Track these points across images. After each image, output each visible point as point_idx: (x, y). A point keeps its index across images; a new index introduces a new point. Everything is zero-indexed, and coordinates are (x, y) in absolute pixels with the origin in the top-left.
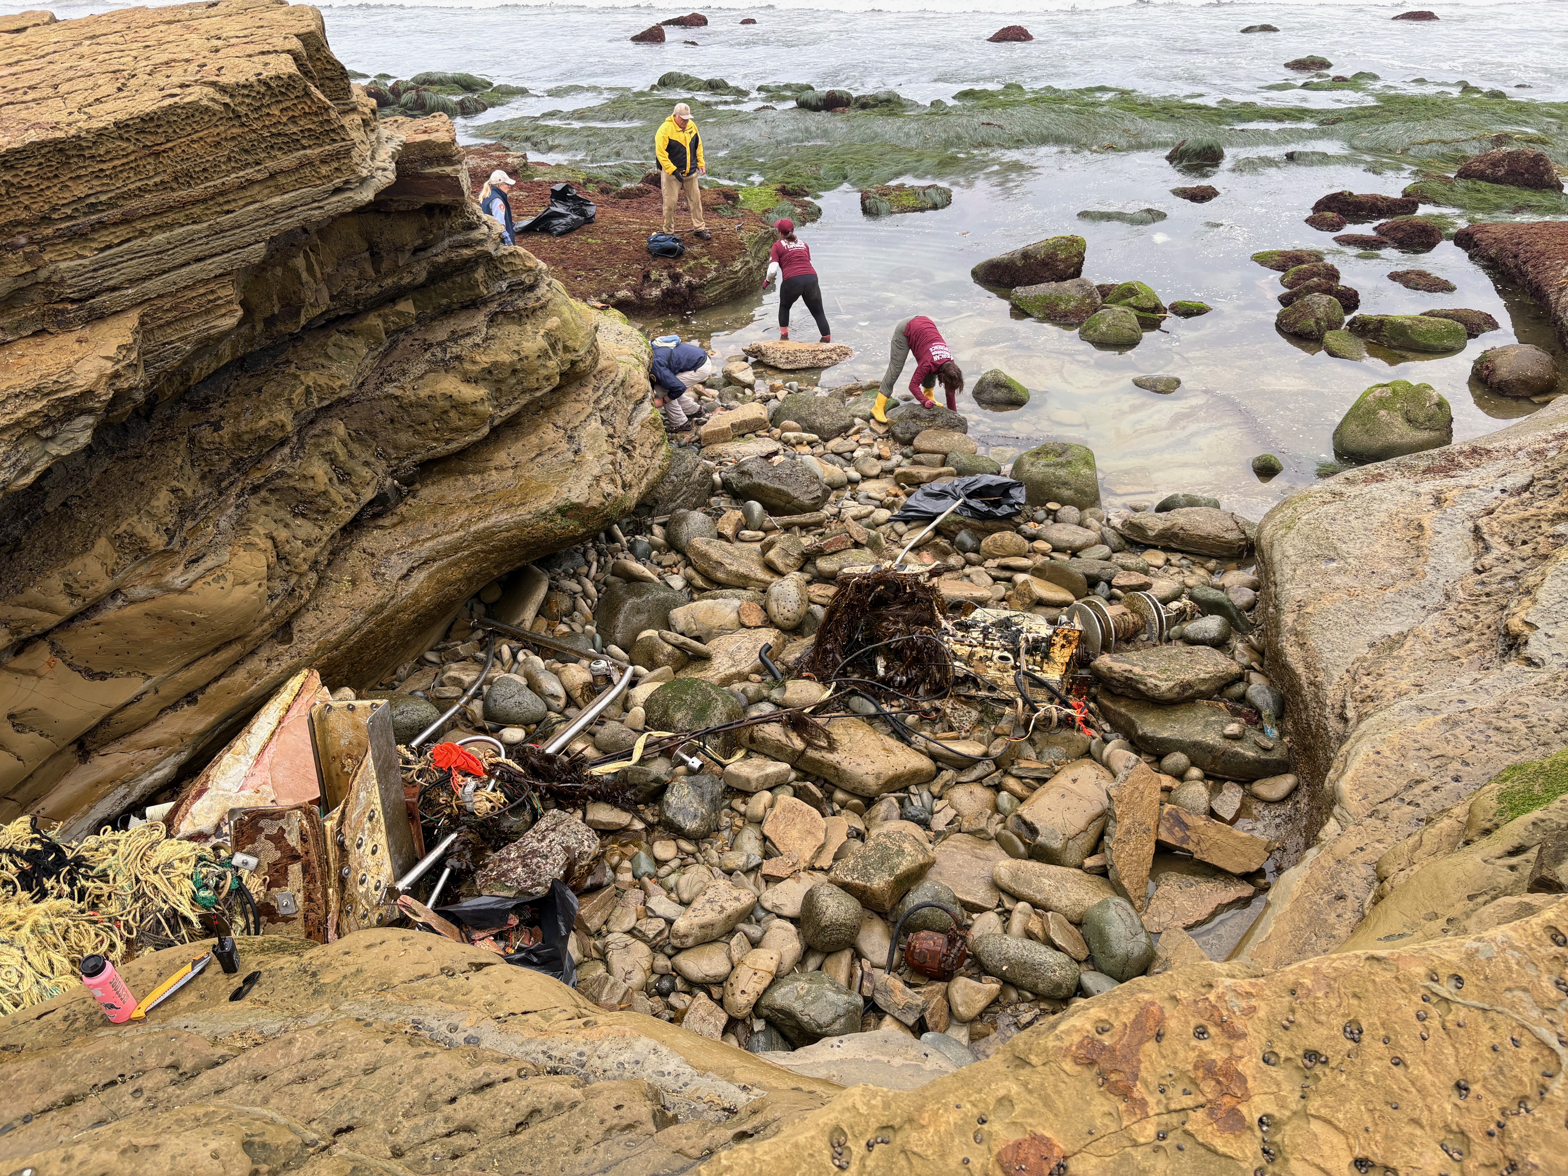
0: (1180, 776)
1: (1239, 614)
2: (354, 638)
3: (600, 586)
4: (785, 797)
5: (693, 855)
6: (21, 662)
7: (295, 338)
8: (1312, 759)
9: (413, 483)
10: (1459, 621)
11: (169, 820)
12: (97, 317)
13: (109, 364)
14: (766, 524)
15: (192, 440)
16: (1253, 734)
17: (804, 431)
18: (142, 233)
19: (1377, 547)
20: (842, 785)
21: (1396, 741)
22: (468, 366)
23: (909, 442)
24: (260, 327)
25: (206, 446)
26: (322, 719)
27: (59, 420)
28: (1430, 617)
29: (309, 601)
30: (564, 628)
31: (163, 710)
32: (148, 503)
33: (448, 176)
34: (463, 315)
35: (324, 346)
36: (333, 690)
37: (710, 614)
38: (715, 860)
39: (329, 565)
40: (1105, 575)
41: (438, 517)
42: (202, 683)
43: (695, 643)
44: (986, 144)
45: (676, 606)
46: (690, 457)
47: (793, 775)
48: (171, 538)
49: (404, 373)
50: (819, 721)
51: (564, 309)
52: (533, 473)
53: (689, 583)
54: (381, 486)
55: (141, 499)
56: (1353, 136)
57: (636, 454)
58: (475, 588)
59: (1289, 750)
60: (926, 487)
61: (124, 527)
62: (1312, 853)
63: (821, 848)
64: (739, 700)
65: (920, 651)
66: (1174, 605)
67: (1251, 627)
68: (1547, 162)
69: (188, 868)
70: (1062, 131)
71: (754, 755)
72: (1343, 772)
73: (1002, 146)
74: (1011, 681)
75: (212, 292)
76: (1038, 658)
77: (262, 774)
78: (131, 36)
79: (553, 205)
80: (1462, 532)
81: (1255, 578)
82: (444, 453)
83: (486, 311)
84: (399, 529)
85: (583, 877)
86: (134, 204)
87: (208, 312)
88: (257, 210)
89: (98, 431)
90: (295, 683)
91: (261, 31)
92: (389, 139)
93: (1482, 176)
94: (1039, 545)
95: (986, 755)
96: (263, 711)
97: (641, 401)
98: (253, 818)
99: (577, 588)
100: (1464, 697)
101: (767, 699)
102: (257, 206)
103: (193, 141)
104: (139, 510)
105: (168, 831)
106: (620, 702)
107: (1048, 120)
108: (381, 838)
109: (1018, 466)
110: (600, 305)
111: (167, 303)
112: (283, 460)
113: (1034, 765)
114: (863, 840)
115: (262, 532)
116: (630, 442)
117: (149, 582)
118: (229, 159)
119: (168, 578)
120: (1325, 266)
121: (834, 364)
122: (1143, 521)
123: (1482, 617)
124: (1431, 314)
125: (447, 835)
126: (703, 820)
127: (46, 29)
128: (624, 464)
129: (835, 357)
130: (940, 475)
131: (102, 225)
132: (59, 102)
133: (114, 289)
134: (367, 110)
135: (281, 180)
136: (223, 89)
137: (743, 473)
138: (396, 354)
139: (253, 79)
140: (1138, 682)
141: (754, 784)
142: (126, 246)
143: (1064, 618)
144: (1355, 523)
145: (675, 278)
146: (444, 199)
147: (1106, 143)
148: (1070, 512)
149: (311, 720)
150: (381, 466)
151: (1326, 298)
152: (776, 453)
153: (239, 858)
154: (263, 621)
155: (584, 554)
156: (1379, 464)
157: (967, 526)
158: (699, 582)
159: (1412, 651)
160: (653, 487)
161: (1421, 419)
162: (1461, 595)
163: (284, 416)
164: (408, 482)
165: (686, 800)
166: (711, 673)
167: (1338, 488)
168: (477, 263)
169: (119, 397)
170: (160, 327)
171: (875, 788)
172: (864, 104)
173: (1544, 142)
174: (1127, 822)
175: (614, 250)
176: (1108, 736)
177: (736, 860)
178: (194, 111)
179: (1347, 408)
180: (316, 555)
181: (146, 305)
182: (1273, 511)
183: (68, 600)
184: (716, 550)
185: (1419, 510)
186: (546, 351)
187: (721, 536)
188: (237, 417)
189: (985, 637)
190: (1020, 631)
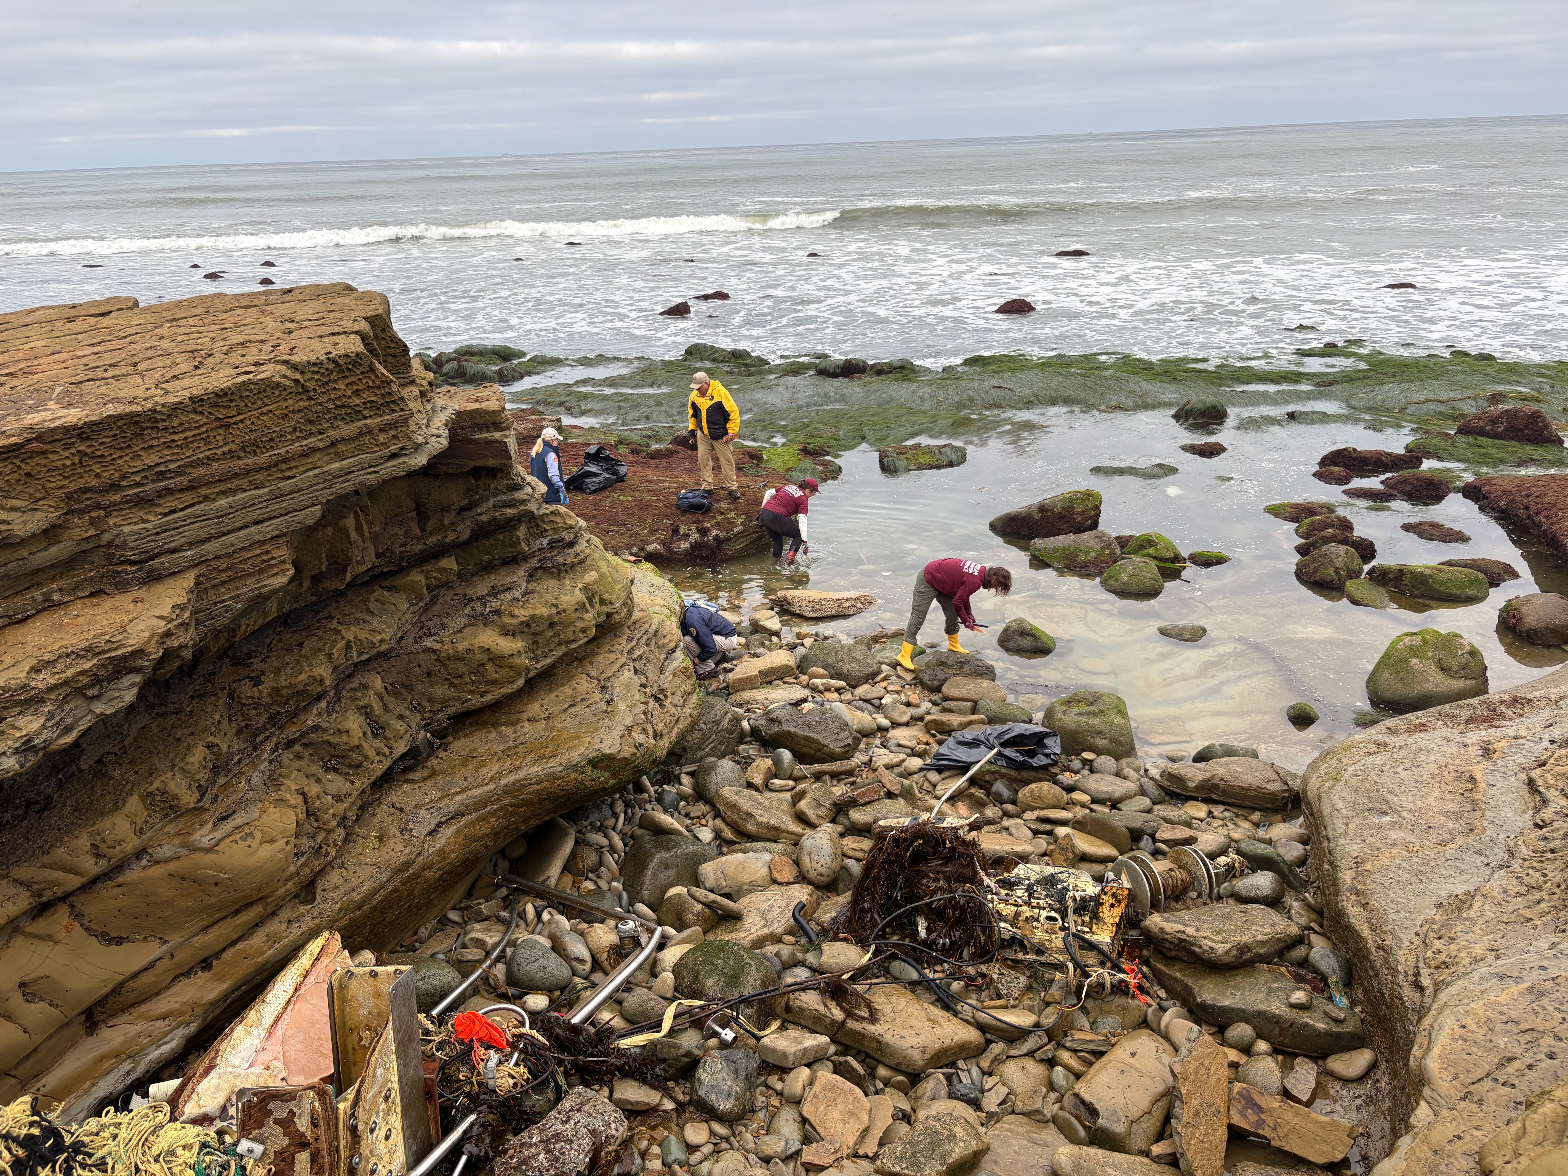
0: (1247, 1050)
1: (1291, 871)
2: (378, 897)
3: (627, 840)
4: (825, 1075)
5: (727, 1139)
6: (40, 926)
7: (339, 594)
8: (1389, 1032)
9: (445, 736)
10: (1527, 880)
11: (174, 1101)
12: (154, 578)
13: (162, 623)
14: (796, 773)
15: (231, 695)
16: (1320, 1002)
17: (832, 677)
18: (206, 498)
19: (1430, 800)
20: (886, 1060)
21: (1481, 1012)
22: (506, 620)
23: (938, 690)
24: (306, 584)
25: (245, 701)
26: (343, 987)
27: (107, 678)
28: (1496, 875)
29: (335, 858)
30: (589, 885)
31: (175, 978)
32: (183, 759)
33: (497, 441)
34: (504, 571)
35: (366, 601)
36: (352, 954)
37: (740, 869)
38: (751, 1146)
39: (357, 820)
40: (1148, 829)
41: (468, 771)
42: (218, 948)
43: (726, 902)
44: (997, 406)
45: (705, 861)
46: (720, 705)
47: (832, 1049)
48: (203, 795)
49: (443, 627)
50: (859, 988)
51: (602, 564)
52: (565, 724)
53: (718, 835)
54: (414, 739)
55: (177, 755)
56: (1350, 396)
57: (667, 703)
58: (501, 844)
59: (1363, 1021)
60: (958, 735)
61: (157, 784)
62: (1405, 1142)
63: (865, 1132)
64: (773, 965)
65: (963, 910)
66: (1222, 860)
67: (1305, 884)
68: (1544, 419)
69: (189, 1157)
70: (1070, 393)
71: (791, 1026)
72: (1429, 1049)
73: (1013, 407)
74: (1059, 943)
75: (267, 552)
76: (1087, 919)
77: (275, 1048)
78: (209, 319)
79: (586, 464)
80: (1516, 784)
81: (1302, 831)
82: (479, 705)
83: (526, 566)
84: (429, 783)
85: (610, 1165)
86: (202, 471)
87: (261, 571)
88: (316, 476)
89: (143, 689)
90: (314, 947)
91: (332, 315)
92: (443, 408)
93: (1482, 433)
94: (1077, 796)
95: (1037, 1025)
96: (279, 978)
97: (673, 651)
98: (263, 1100)
99: (604, 842)
100: (1545, 963)
101: (802, 963)
102: (316, 471)
103: (262, 414)
104: (174, 767)
105: (172, 1113)
106: (647, 966)
107: (1056, 383)
108: (396, 1121)
109: (1049, 714)
110: (633, 558)
111: (223, 564)
112: (319, 714)
113: (1088, 1037)
114: (909, 1123)
115: (294, 787)
116: (662, 691)
117: (176, 841)
118: (295, 430)
119: (196, 837)
120: (1338, 517)
121: (859, 611)
122: (1182, 772)
123: (1550, 875)
124: (1449, 563)
125: (465, 1116)
126: (737, 1099)
127: (129, 313)
128: (656, 713)
129: (859, 605)
130: (970, 723)
131: (169, 491)
132: (137, 379)
133: (173, 551)
134: (425, 383)
135: (342, 447)
136: (294, 367)
137: (772, 720)
138: (436, 608)
139: (323, 357)
140: (1192, 944)
141: (791, 1059)
142: (189, 510)
143: (1111, 875)
144: (1404, 775)
145: (703, 532)
146: (491, 462)
147: (1113, 403)
148: (1106, 762)
149: (331, 988)
150: (415, 719)
151: (1343, 548)
152: (805, 700)
153: (244, 1145)
154: (287, 880)
155: (612, 806)
156: (1420, 713)
157: (1002, 776)
158: (728, 834)
159: (1482, 910)
160: (682, 736)
161: (1455, 668)
162: (1525, 852)
163: (323, 671)
164: (441, 735)
165: (719, 1077)
166: (742, 934)
167: (1381, 738)
168: (519, 521)
169: (169, 654)
170: (214, 586)
171: (921, 1063)
172: (880, 371)
173: (1538, 400)
174: (1195, 1102)
175: (644, 506)
176: (1165, 1004)
177: (774, 1145)
178: (268, 387)
179: (1377, 657)
180: (345, 811)
181: (203, 566)
182: (1316, 761)
183: (93, 861)
184: (745, 800)
185: (1468, 762)
186: (584, 604)
187: (750, 785)
188: (277, 671)
189: (1031, 896)
190: (1066, 889)
